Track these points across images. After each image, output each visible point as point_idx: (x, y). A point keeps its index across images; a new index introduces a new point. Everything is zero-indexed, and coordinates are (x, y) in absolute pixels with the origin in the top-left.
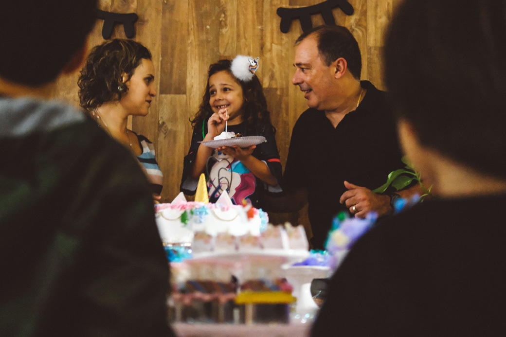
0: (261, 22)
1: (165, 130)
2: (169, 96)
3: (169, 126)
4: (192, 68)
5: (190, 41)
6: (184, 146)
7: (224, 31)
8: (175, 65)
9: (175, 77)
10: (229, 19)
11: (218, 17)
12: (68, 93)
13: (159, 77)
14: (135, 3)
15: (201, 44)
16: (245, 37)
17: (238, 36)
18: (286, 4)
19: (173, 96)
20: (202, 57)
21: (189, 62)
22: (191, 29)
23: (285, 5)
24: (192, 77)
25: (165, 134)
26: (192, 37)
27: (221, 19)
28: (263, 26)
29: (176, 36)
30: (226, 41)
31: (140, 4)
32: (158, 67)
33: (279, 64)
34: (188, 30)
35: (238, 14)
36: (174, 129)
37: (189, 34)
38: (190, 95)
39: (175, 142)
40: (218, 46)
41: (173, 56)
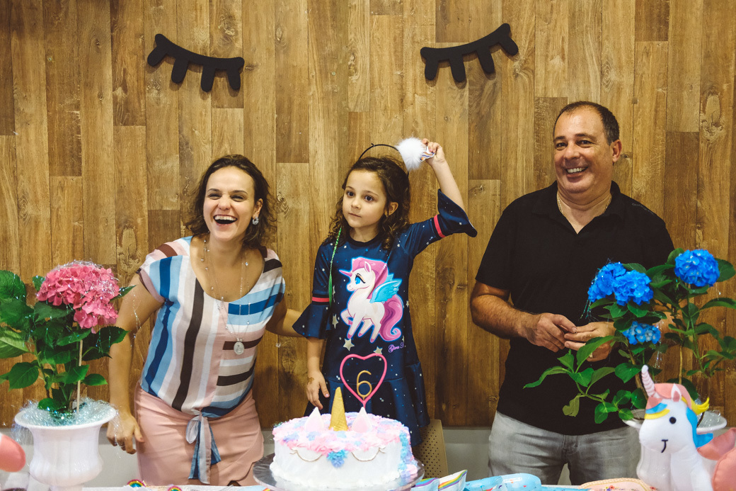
0: (400, 66)
1: (285, 209)
2: (288, 165)
3: (290, 203)
4: (315, 128)
5: (311, 93)
7: (354, 78)
8: (294, 125)
9: (295, 140)
10: (360, 62)
11: (346, 59)
12: (165, 163)
13: (275, 140)
14: (240, 41)
15: (326, 96)
16: (380, 87)
17: (372, 85)
18: (432, 40)
19: (294, 165)
20: (327, 112)
21: (311, 121)
22: (313, 76)
23: (432, 44)
24: (316, 140)
25: (285, 213)
26: (313, 88)
27: (349, 63)
28: (404, 71)
29: (294, 86)
30: (356, 92)
31: (247, 42)
32: (273, 127)
33: (424, 121)
34: (309, 78)
35: (371, 56)
36: (296, 207)
37: (309, 84)
38: (314, 163)
39: (297, 223)
40: (346, 99)
41: (290, 113)
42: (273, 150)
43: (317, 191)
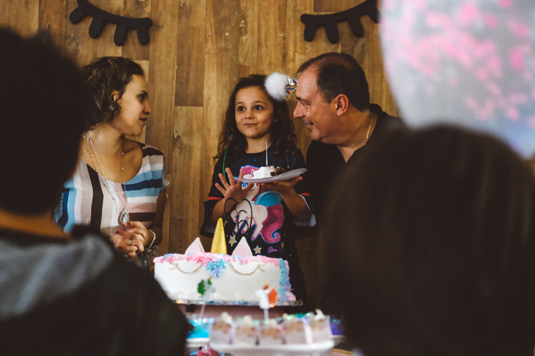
0: (284, 30)
1: (180, 145)
2: (184, 108)
3: (185, 140)
4: (210, 78)
5: (207, 49)
6: (200, 162)
7: (244, 38)
8: (192, 75)
9: (191, 89)
10: (249, 25)
11: (238, 22)
13: (174, 87)
14: (150, 6)
15: (220, 52)
16: (266, 46)
17: (259, 44)
18: (310, 9)
19: (190, 108)
20: (220, 66)
21: (206, 72)
22: (209, 36)
23: (309, 11)
24: (210, 88)
25: (180, 149)
26: (210, 45)
27: (241, 26)
28: (286, 34)
29: (193, 43)
30: (246, 49)
31: (155, 7)
32: (173, 77)
34: (206, 37)
35: (259, 21)
36: (190, 143)
37: (206, 41)
38: (207, 107)
39: (190, 158)
40: (237, 55)
41: (189, 65)
42: (172, 95)
43: (209, 130)
